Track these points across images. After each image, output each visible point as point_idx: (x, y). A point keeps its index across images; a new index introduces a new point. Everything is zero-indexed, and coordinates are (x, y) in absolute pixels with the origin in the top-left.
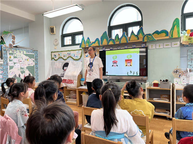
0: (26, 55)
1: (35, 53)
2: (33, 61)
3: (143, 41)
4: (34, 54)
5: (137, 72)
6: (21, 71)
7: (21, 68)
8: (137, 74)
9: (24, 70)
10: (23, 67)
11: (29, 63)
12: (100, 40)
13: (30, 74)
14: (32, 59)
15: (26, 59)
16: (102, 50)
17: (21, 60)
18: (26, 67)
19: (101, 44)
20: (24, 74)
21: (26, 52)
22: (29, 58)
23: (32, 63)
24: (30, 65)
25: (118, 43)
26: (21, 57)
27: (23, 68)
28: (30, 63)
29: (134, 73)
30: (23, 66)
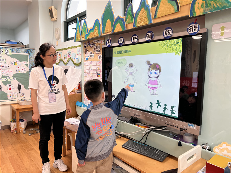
0: (12, 56)
1: (30, 52)
2: (27, 65)
3: (191, 14)
4: (28, 54)
5: (172, 107)
6: (3, 80)
7: (3, 77)
8: (173, 113)
9: (9, 80)
10: (7, 75)
11: (18, 69)
12: (101, 23)
13: (20, 85)
14: (24, 62)
15: (13, 63)
16: (106, 46)
17: (4, 64)
18: (12, 74)
19: (102, 33)
20: (8, 85)
21: (13, 52)
22: (17, 60)
23: (23, 68)
24: (20, 72)
25: (130, 27)
26: (3, 60)
27: (6, 77)
28: (20, 69)
29: (165, 109)
30: (6, 73)
